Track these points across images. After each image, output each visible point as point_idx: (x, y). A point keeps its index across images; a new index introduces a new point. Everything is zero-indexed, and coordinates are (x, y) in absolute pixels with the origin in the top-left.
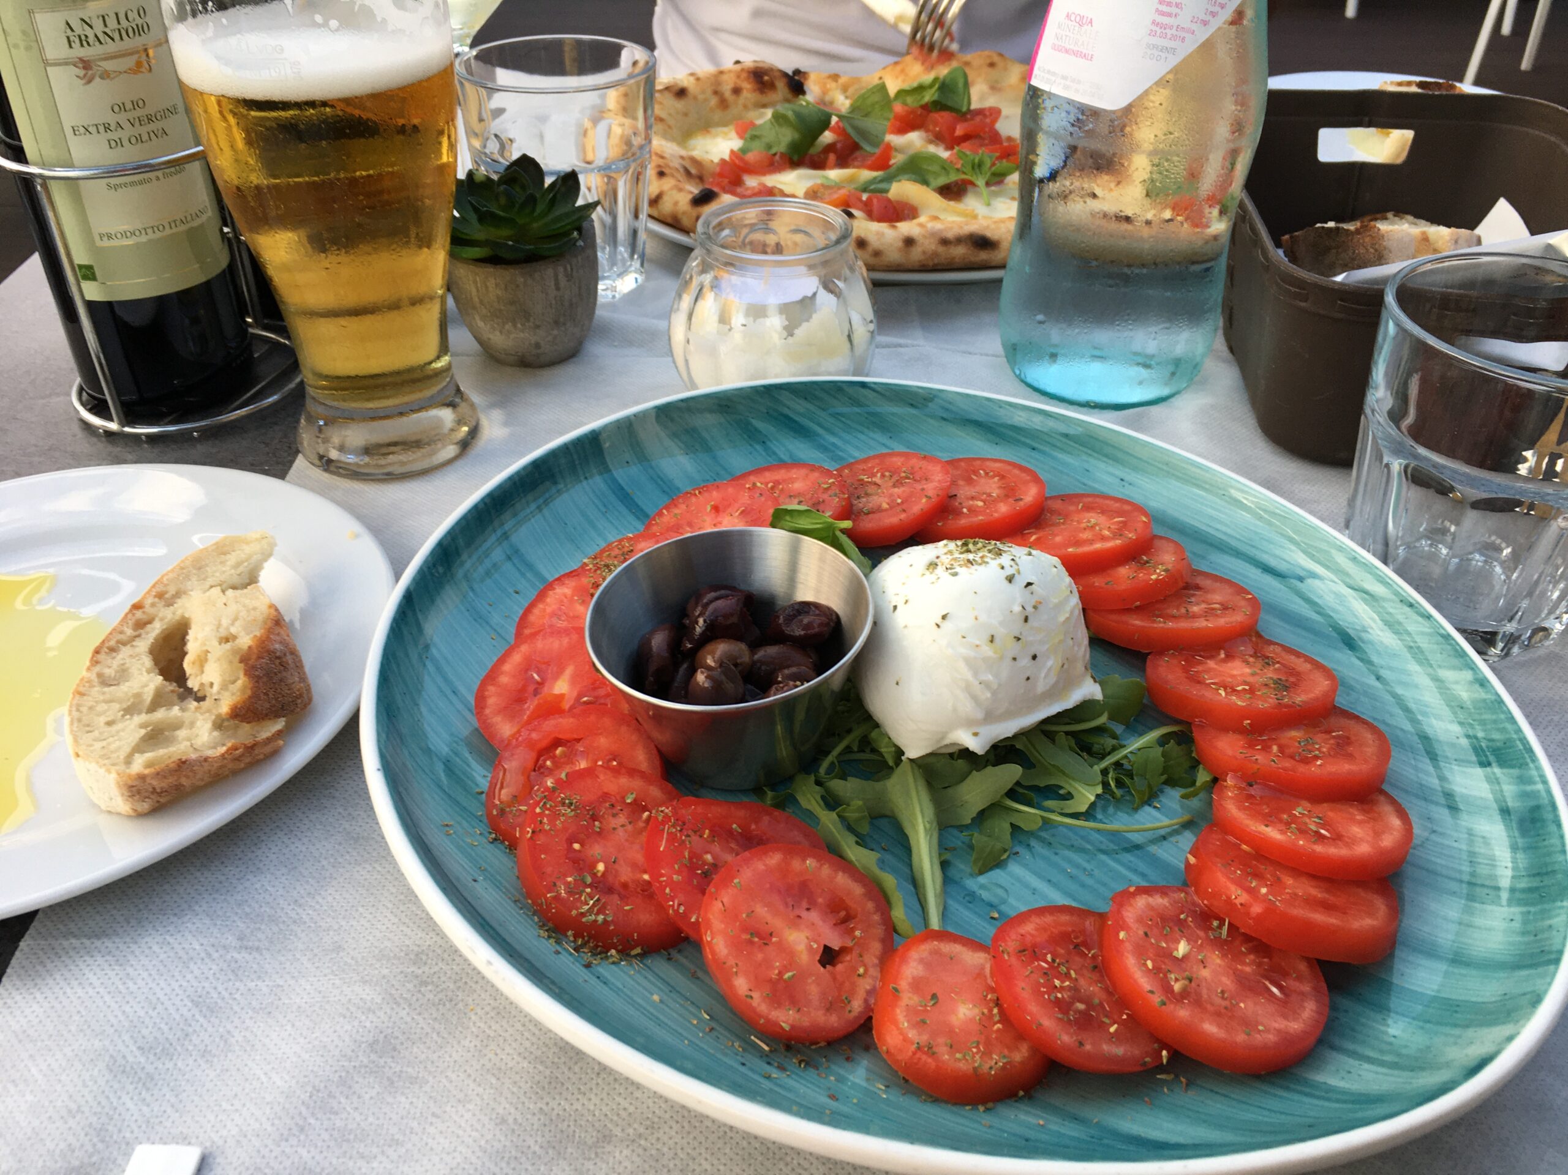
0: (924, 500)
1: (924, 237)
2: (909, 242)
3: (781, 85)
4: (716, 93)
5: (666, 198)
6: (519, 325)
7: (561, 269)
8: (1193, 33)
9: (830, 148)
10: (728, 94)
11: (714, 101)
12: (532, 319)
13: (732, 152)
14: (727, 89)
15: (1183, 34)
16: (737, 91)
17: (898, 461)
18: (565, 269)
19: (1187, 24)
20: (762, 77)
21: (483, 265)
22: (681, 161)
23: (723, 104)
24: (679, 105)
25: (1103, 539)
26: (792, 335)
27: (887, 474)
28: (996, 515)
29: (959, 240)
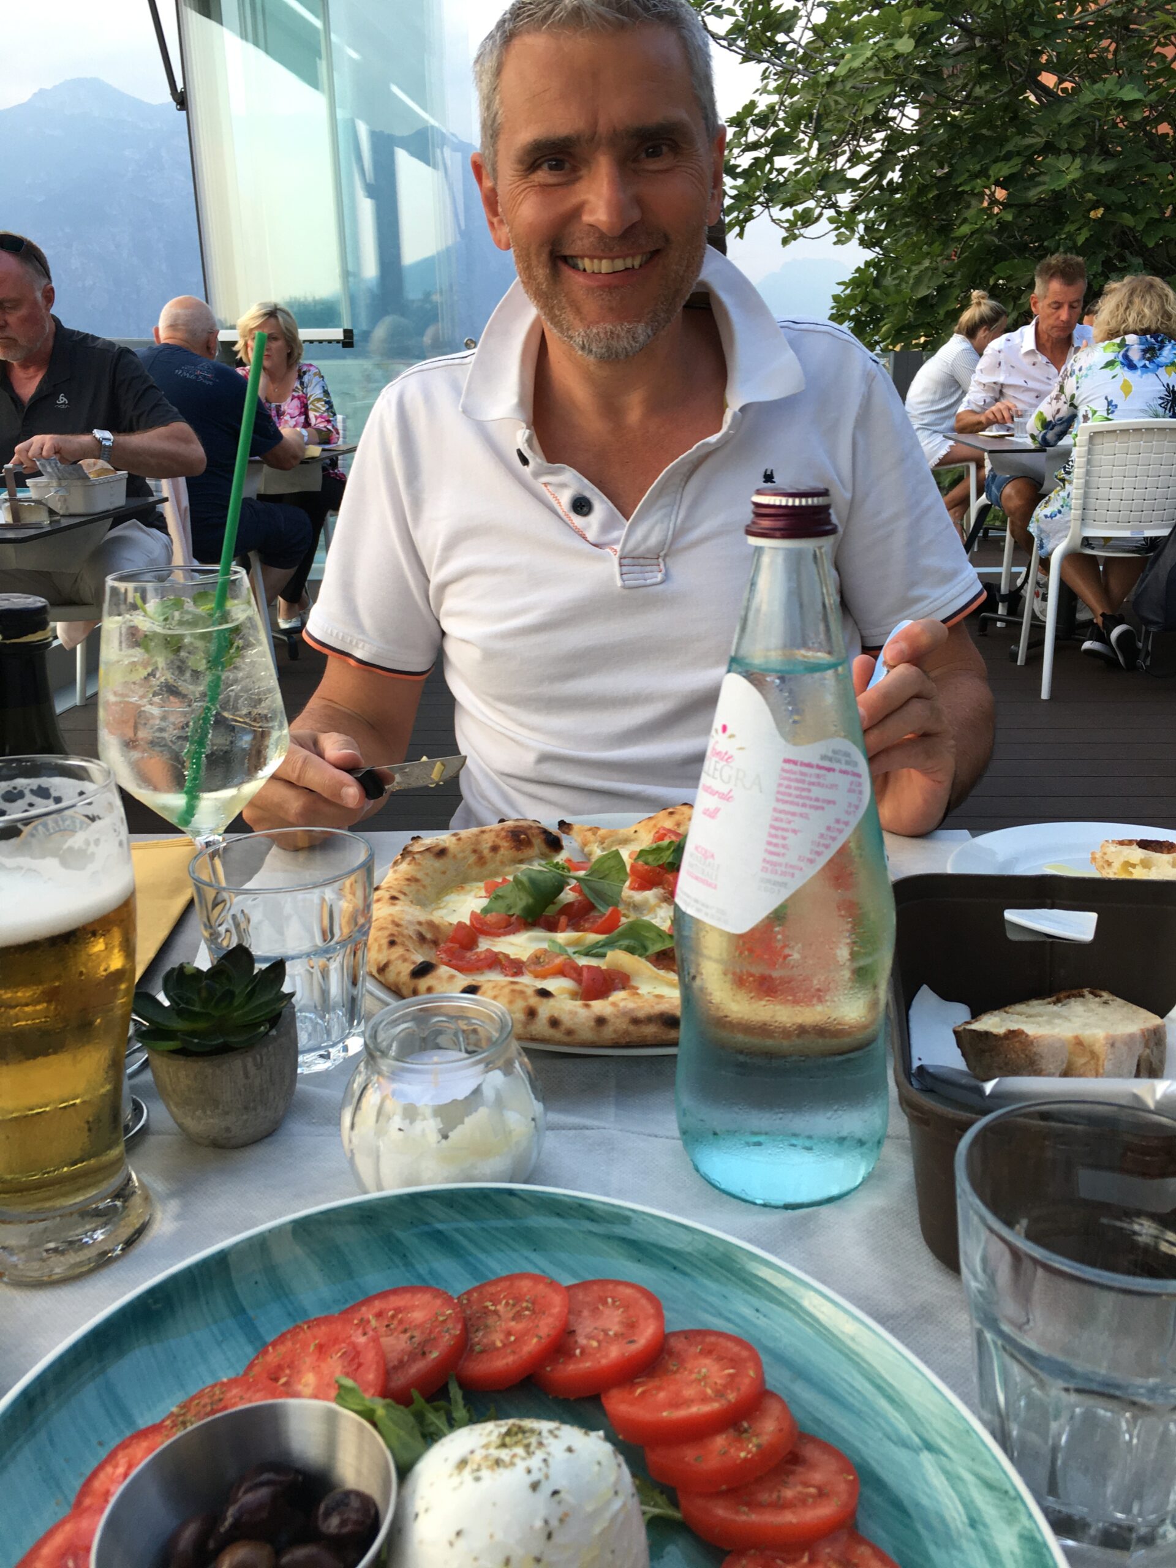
0: (535, 1340)
1: (617, 1017)
2: (601, 1021)
3: (538, 842)
4: (475, 851)
5: (391, 968)
6: (209, 1113)
7: (250, 1060)
8: (801, 869)
9: (567, 909)
10: (486, 852)
11: (472, 858)
12: (221, 1107)
13: (473, 914)
14: (485, 847)
15: (791, 871)
16: (495, 849)
17: (525, 1285)
18: (255, 1059)
19: (795, 862)
20: (518, 836)
21: (176, 1056)
22: (418, 927)
23: (481, 861)
24: (438, 864)
25: (705, 1399)
26: (445, 1137)
27: (511, 1302)
28: (604, 1362)
29: (650, 1019)
